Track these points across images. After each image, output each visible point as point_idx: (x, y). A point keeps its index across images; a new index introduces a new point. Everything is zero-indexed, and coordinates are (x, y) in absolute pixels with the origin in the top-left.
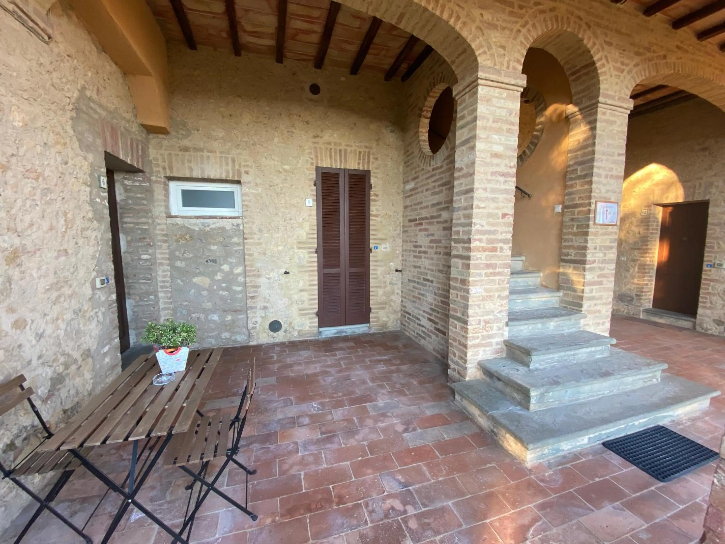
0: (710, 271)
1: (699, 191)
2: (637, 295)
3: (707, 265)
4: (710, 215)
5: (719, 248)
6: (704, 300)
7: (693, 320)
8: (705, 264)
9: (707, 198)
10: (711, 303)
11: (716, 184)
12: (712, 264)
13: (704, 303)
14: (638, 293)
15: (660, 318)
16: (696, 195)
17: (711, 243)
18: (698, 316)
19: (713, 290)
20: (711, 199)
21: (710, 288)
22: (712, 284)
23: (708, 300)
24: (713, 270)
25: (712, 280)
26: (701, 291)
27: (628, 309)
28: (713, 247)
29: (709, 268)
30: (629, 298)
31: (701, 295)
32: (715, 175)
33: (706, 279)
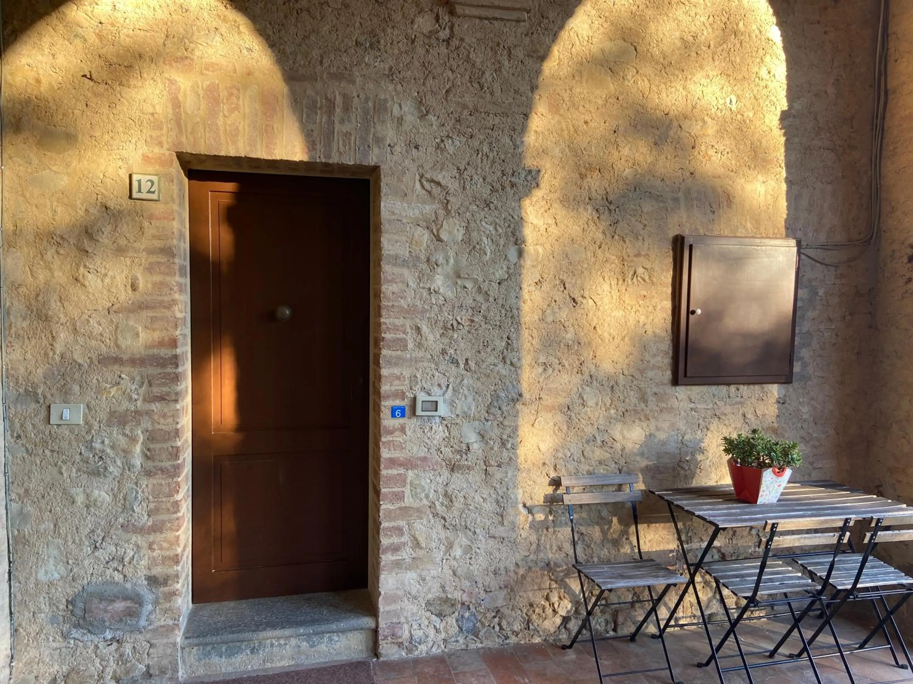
0: (403, 429)
1: (346, 128)
2: (153, 581)
3: (393, 410)
4: (385, 226)
5: (419, 346)
6: (395, 540)
7: (368, 622)
8: (386, 405)
9: (372, 160)
10: (417, 544)
11: (396, 111)
12: (405, 403)
13: (396, 549)
14: (157, 571)
15: (231, 654)
16: (338, 143)
17: (396, 329)
18: (382, 607)
19: (415, 496)
20: (384, 168)
21: (407, 490)
22: (411, 474)
23: (405, 538)
24: (411, 424)
25: (408, 464)
26: (385, 506)
27: (121, 659)
28: (402, 345)
29: (397, 422)
30: (120, 606)
31: (385, 524)
32: (391, 75)
33: (393, 462)
